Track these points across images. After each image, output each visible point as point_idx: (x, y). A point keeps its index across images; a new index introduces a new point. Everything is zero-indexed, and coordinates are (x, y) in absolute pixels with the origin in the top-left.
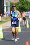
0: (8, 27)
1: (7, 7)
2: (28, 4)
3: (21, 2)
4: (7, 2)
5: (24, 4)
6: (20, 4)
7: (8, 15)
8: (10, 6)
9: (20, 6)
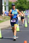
0: (7, 27)
1: (5, 6)
2: (27, 3)
3: (20, 1)
4: (5, 1)
5: (22, 4)
6: (18, 4)
7: (6, 14)
8: (8, 6)
9: (18, 6)
